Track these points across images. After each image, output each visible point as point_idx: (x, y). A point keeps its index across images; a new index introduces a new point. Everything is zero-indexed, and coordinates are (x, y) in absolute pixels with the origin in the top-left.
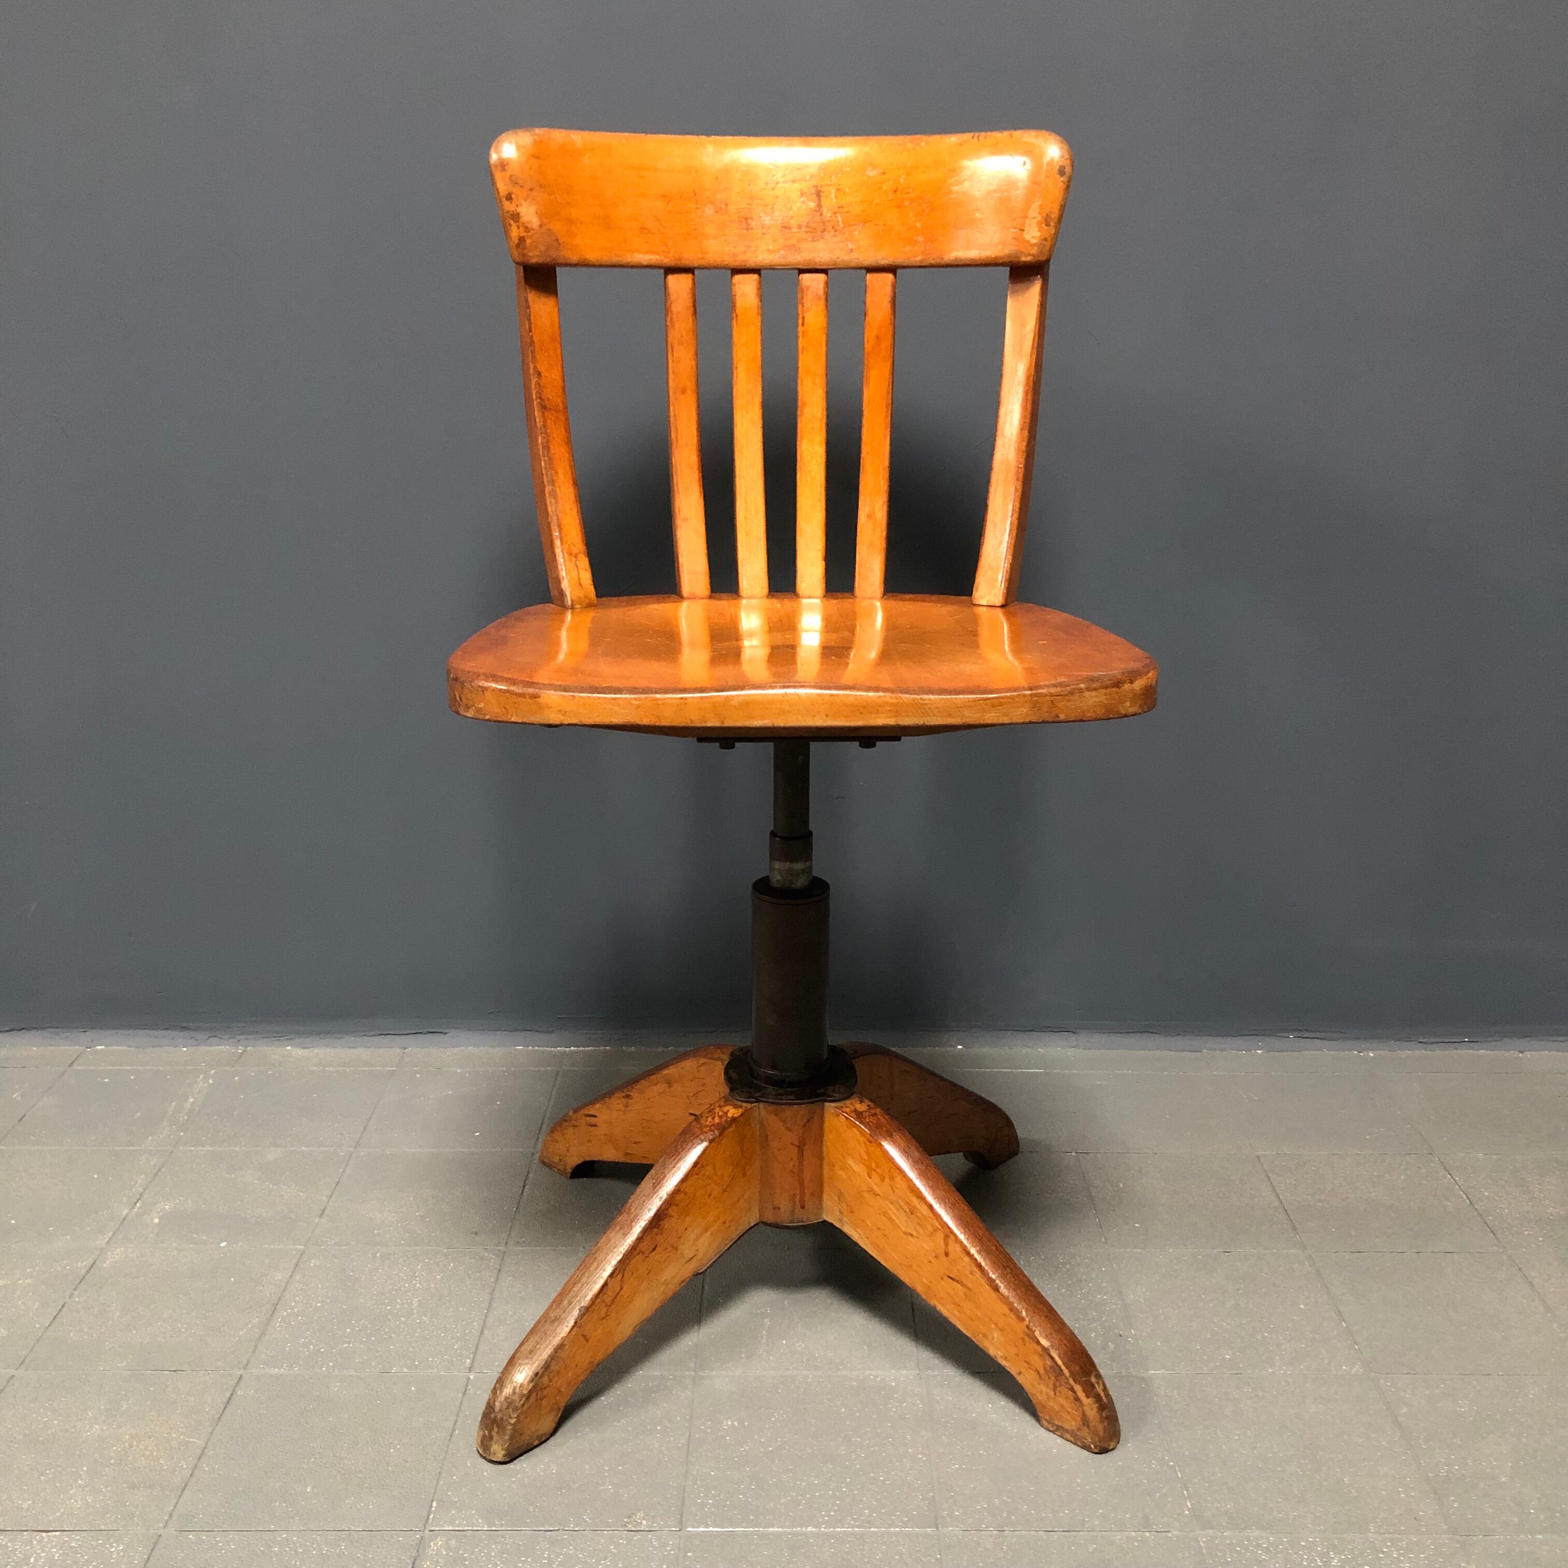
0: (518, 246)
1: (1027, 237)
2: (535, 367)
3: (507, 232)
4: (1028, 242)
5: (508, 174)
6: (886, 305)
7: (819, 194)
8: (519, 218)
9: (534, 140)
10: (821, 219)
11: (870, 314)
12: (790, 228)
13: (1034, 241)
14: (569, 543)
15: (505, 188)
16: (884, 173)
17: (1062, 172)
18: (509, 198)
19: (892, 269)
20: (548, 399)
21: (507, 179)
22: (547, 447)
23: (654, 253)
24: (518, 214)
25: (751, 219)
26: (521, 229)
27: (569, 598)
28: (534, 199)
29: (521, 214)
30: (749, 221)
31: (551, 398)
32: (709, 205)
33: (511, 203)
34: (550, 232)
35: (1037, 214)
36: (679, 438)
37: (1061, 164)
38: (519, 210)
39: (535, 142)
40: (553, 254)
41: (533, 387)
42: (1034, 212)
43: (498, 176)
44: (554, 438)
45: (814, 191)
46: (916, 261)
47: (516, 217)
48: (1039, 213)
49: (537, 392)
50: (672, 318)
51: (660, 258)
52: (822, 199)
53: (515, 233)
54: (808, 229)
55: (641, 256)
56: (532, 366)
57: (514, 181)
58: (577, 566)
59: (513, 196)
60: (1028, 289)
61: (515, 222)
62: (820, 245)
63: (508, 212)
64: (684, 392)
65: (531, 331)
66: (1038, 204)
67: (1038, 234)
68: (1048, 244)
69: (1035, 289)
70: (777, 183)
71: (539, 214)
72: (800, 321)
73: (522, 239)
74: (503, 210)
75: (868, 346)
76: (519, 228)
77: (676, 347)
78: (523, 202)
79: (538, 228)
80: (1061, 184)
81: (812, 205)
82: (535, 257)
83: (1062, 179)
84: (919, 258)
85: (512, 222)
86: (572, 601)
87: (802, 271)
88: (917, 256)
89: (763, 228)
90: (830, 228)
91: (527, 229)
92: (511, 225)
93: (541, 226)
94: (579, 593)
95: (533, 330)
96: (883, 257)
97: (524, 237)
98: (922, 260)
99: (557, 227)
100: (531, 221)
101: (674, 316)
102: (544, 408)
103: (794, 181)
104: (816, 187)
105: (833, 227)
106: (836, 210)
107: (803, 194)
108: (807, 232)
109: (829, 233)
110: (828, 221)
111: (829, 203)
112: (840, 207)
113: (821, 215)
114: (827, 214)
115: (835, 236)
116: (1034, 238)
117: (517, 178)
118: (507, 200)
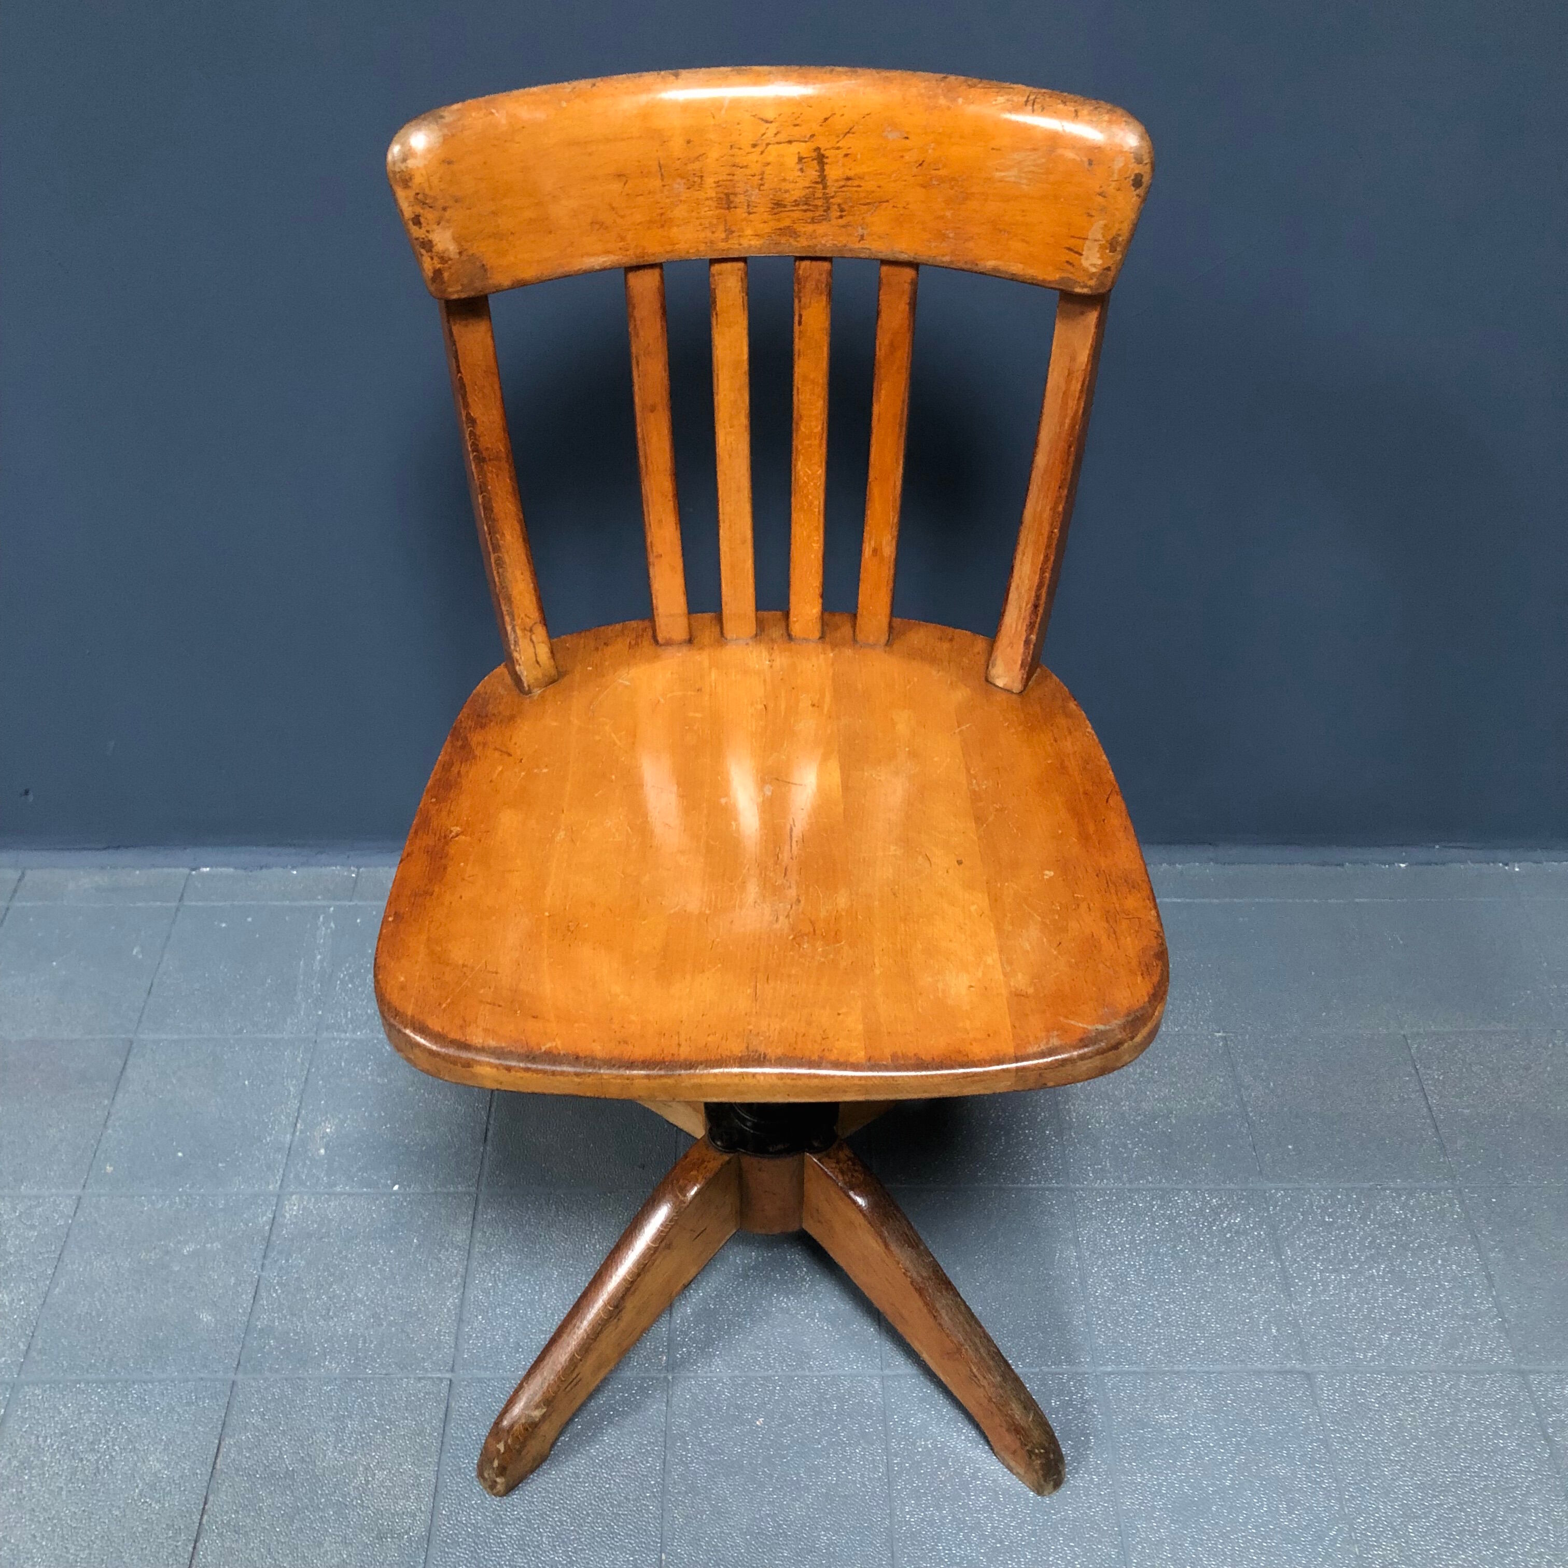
0: (434, 280)
1: (1085, 263)
2: (468, 414)
3: (420, 264)
4: (1085, 270)
5: (411, 193)
6: (903, 306)
7: (821, 159)
8: (432, 246)
9: (444, 136)
10: (824, 194)
11: (884, 316)
12: (785, 206)
13: (1094, 270)
14: (522, 615)
15: (410, 208)
16: (907, 138)
17: (1137, 182)
18: (417, 221)
19: (914, 265)
20: (487, 449)
21: (412, 199)
22: (488, 508)
23: (607, 252)
24: (430, 241)
25: (735, 194)
26: (436, 260)
27: (525, 685)
28: (448, 221)
29: (434, 243)
30: (732, 197)
31: (489, 446)
32: (679, 180)
33: (420, 228)
34: (472, 258)
35: (1100, 237)
36: (649, 464)
37: (1137, 172)
38: (431, 236)
39: (446, 140)
40: (478, 284)
41: (467, 437)
42: (1096, 232)
43: (401, 193)
44: (497, 494)
45: (814, 154)
46: (943, 262)
47: (428, 245)
48: (1104, 237)
49: (473, 444)
50: (635, 326)
51: (617, 258)
52: (826, 167)
53: (429, 265)
54: (805, 207)
55: (592, 260)
56: (464, 413)
57: (422, 200)
58: (533, 642)
59: (422, 220)
60: (1082, 313)
61: (427, 252)
62: (821, 228)
63: (417, 239)
64: (653, 409)
65: (459, 372)
66: (1102, 223)
67: (1100, 262)
68: (1112, 274)
69: (1093, 317)
70: (768, 144)
71: (457, 239)
72: (796, 318)
73: (438, 273)
74: (411, 234)
75: (881, 352)
76: (432, 258)
77: (642, 359)
78: (435, 227)
79: (458, 257)
80: (1135, 199)
81: (813, 173)
82: (455, 292)
83: (1138, 191)
84: (947, 259)
85: (423, 251)
86: (529, 686)
87: (802, 259)
88: (943, 256)
89: (748, 206)
90: (836, 207)
91: (443, 259)
92: (422, 255)
93: (460, 253)
94: (538, 673)
95: (462, 369)
96: (904, 248)
97: (439, 270)
98: (952, 262)
99: (484, 250)
100: (447, 250)
101: (638, 322)
102: (480, 460)
103: (790, 142)
104: (818, 149)
105: (839, 205)
106: (842, 183)
107: (801, 159)
108: (805, 211)
109: (834, 213)
110: (832, 197)
111: (834, 173)
112: (848, 179)
113: (825, 188)
114: (831, 191)
115: (841, 217)
116: (1094, 265)
117: (425, 195)
118: (414, 224)
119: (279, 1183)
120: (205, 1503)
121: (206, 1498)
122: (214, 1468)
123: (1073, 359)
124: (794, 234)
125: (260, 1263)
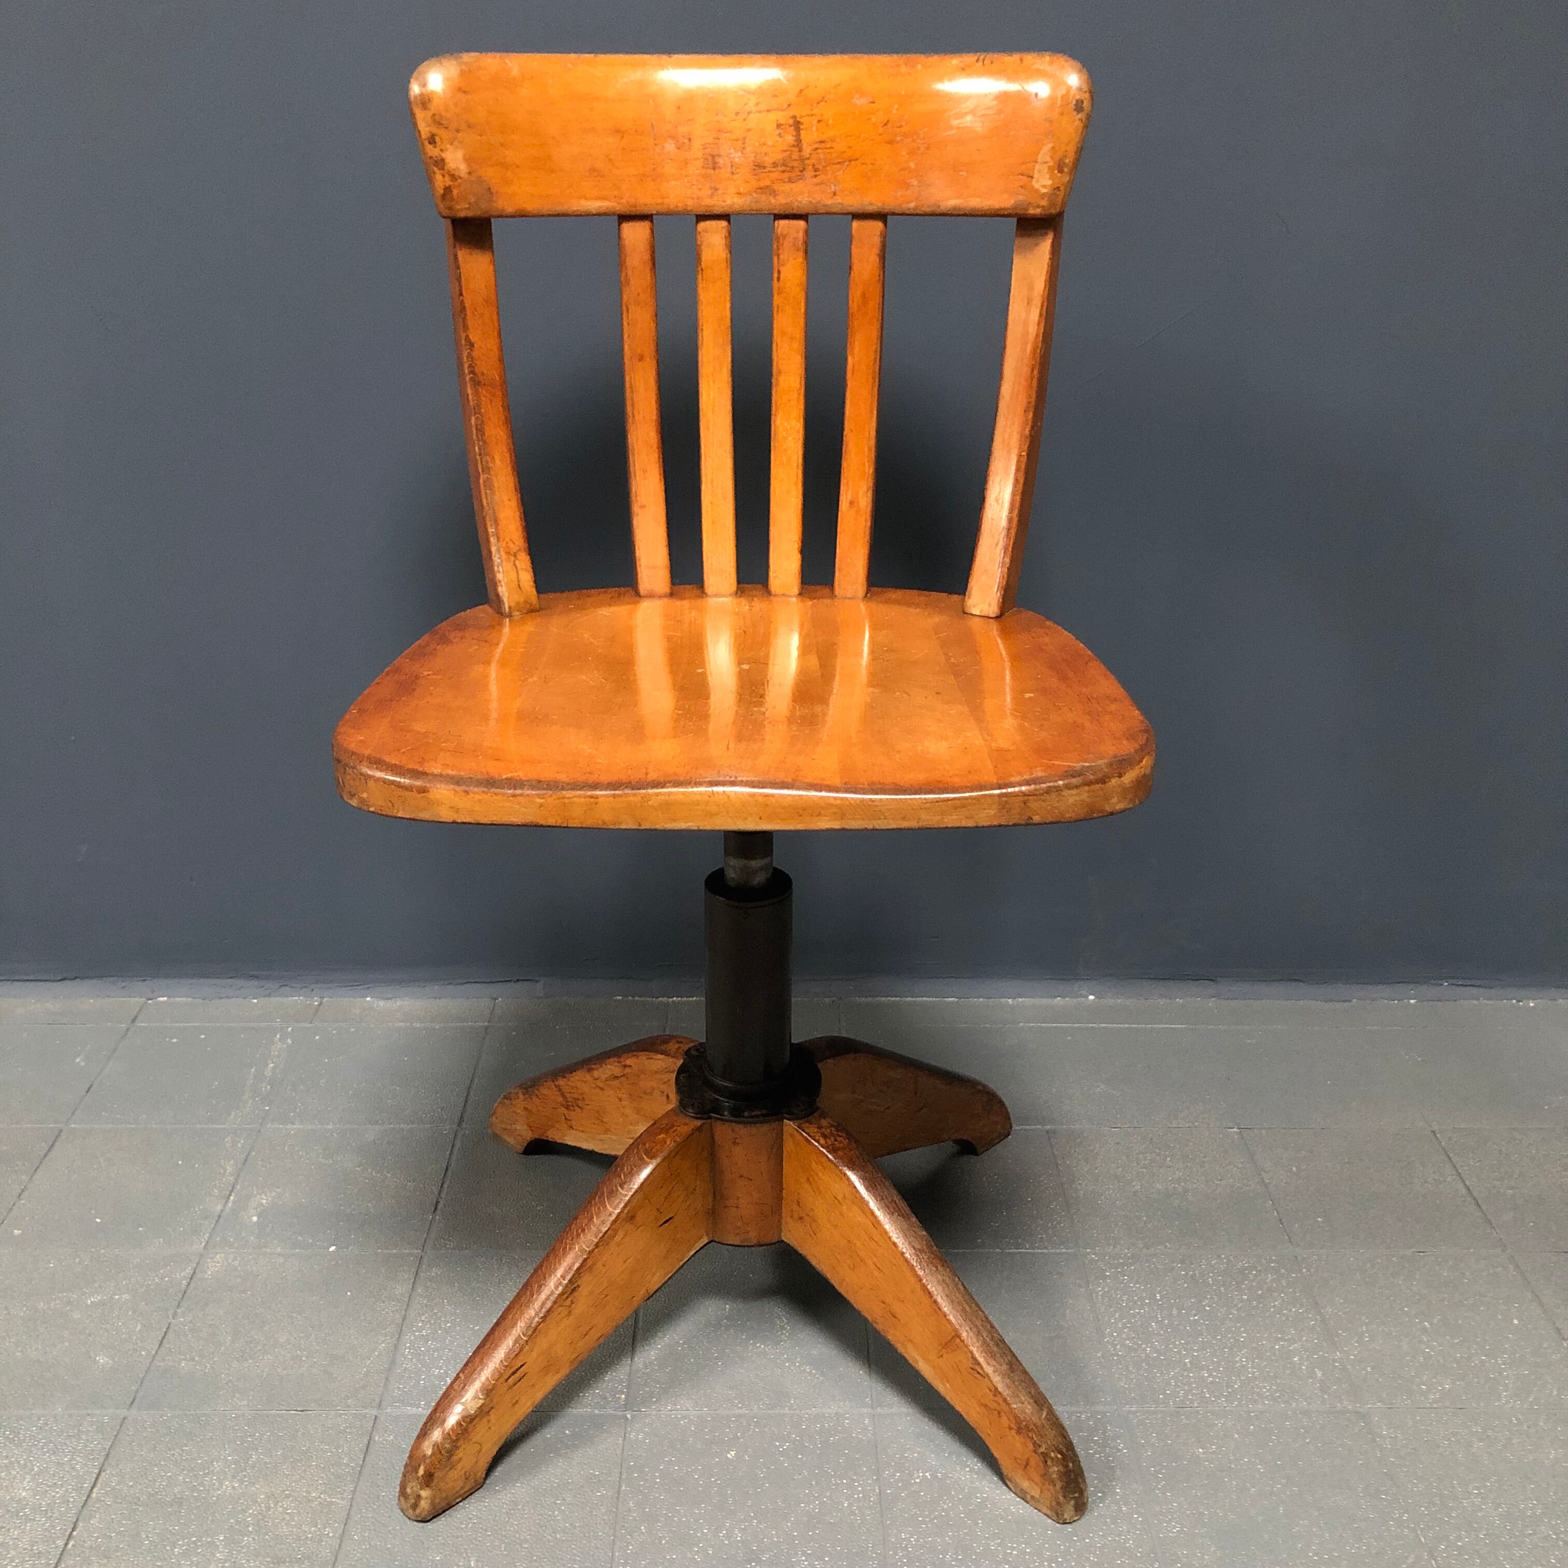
0: (443, 196)
1: (1036, 185)
2: (467, 336)
3: (431, 180)
4: (1037, 191)
5: (430, 114)
6: (873, 258)
7: (797, 125)
8: (444, 164)
9: (462, 70)
10: (800, 156)
11: (856, 267)
12: (765, 168)
13: (1044, 191)
14: (507, 539)
15: (427, 129)
16: (873, 103)
17: (1079, 107)
18: (432, 140)
19: (881, 216)
20: (483, 374)
21: (429, 119)
22: (480, 430)
23: (604, 198)
24: (443, 160)
25: (719, 156)
26: (447, 178)
27: (507, 606)
28: (461, 142)
29: (447, 161)
30: (717, 159)
31: (485, 371)
32: (670, 141)
33: (435, 147)
34: (480, 180)
35: (1048, 159)
36: (636, 413)
37: (1078, 97)
38: (443, 155)
39: (462, 73)
40: (484, 205)
41: (465, 359)
42: (1045, 155)
43: (420, 114)
44: (489, 419)
45: (791, 121)
46: (909, 209)
47: (440, 163)
48: (1051, 157)
49: (470, 366)
50: (627, 274)
51: (612, 204)
52: (802, 132)
53: (440, 181)
54: (783, 168)
55: (589, 203)
56: (463, 335)
57: (437, 121)
58: (516, 567)
59: (437, 139)
60: (1037, 244)
61: (439, 169)
62: (798, 187)
63: (431, 157)
64: (641, 359)
65: (461, 294)
66: (1050, 145)
67: (1049, 182)
68: (1061, 194)
69: (1045, 245)
70: (749, 113)
71: (468, 160)
72: (776, 275)
73: (448, 190)
74: (425, 154)
75: (854, 304)
76: (443, 176)
77: (632, 308)
78: (448, 146)
79: (467, 176)
80: (1077, 123)
81: (790, 138)
82: (463, 210)
83: (1079, 116)
84: (912, 205)
85: (435, 169)
86: (510, 608)
87: (779, 217)
88: (909, 203)
89: (732, 166)
90: (810, 167)
91: (453, 177)
92: (434, 173)
93: (470, 173)
94: (519, 598)
95: (464, 293)
96: (872, 201)
97: (450, 187)
98: (916, 207)
99: (490, 174)
100: (458, 168)
101: (630, 273)
102: (476, 383)
103: (768, 111)
104: (794, 117)
105: (814, 165)
106: (817, 146)
107: (779, 126)
108: (783, 172)
109: (809, 173)
110: (808, 159)
111: (809, 137)
112: (822, 142)
113: (800, 151)
114: (807, 151)
115: (816, 176)
116: (1044, 186)
117: (441, 117)
118: (430, 143)
119: (204, 1244)
120: (73, 1530)
121: (75, 1524)
122: (89, 1496)
123: (1031, 288)
124: (774, 193)
125: (172, 1311)
